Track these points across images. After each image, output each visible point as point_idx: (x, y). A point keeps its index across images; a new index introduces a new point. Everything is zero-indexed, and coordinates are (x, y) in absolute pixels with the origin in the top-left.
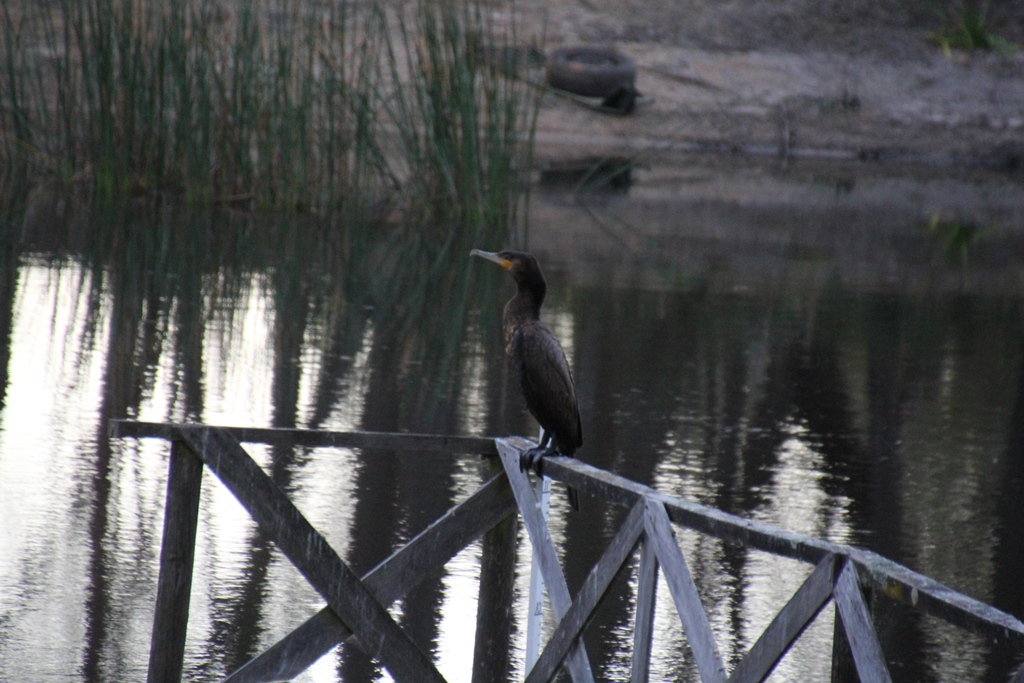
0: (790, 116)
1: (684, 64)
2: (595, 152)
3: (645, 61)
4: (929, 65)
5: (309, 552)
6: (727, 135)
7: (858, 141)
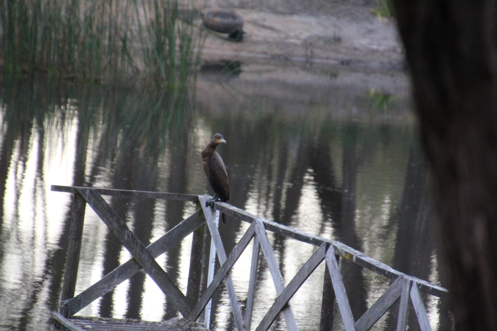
0: (311, 44)
1: (265, 20)
2: (225, 58)
3: (248, 19)
4: (371, 23)
5: (126, 237)
6: (283, 52)
7: (341, 56)
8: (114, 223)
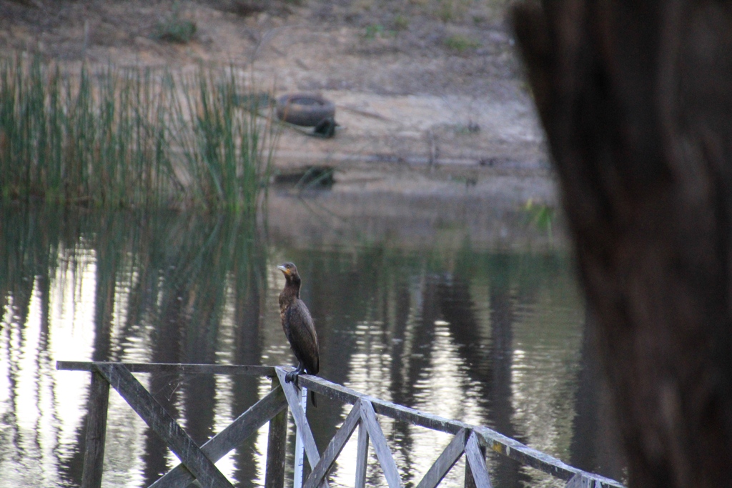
0: (436, 138)
1: (366, 104)
2: (310, 162)
3: (342, 104)
4: (524, 103)
5: (170, 433)
6: (395, 151)
7: (479, 153)
8: (152, 414)
